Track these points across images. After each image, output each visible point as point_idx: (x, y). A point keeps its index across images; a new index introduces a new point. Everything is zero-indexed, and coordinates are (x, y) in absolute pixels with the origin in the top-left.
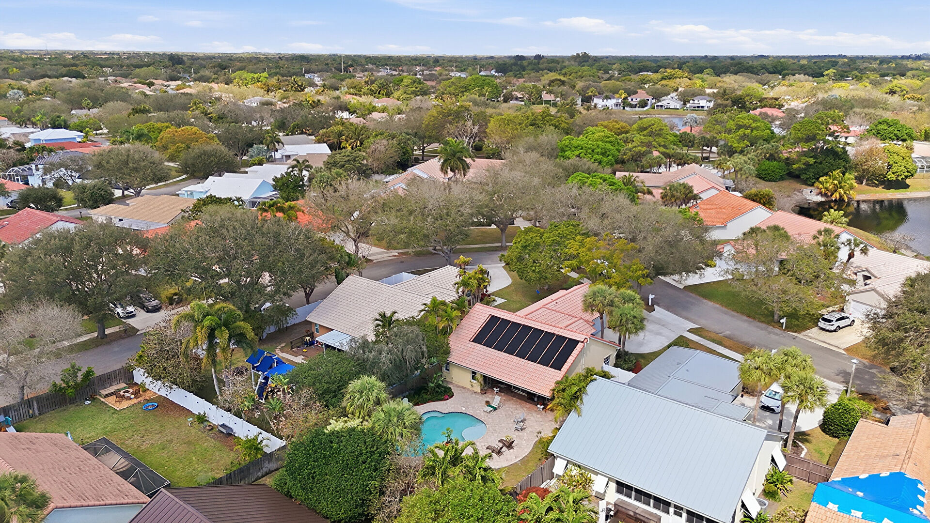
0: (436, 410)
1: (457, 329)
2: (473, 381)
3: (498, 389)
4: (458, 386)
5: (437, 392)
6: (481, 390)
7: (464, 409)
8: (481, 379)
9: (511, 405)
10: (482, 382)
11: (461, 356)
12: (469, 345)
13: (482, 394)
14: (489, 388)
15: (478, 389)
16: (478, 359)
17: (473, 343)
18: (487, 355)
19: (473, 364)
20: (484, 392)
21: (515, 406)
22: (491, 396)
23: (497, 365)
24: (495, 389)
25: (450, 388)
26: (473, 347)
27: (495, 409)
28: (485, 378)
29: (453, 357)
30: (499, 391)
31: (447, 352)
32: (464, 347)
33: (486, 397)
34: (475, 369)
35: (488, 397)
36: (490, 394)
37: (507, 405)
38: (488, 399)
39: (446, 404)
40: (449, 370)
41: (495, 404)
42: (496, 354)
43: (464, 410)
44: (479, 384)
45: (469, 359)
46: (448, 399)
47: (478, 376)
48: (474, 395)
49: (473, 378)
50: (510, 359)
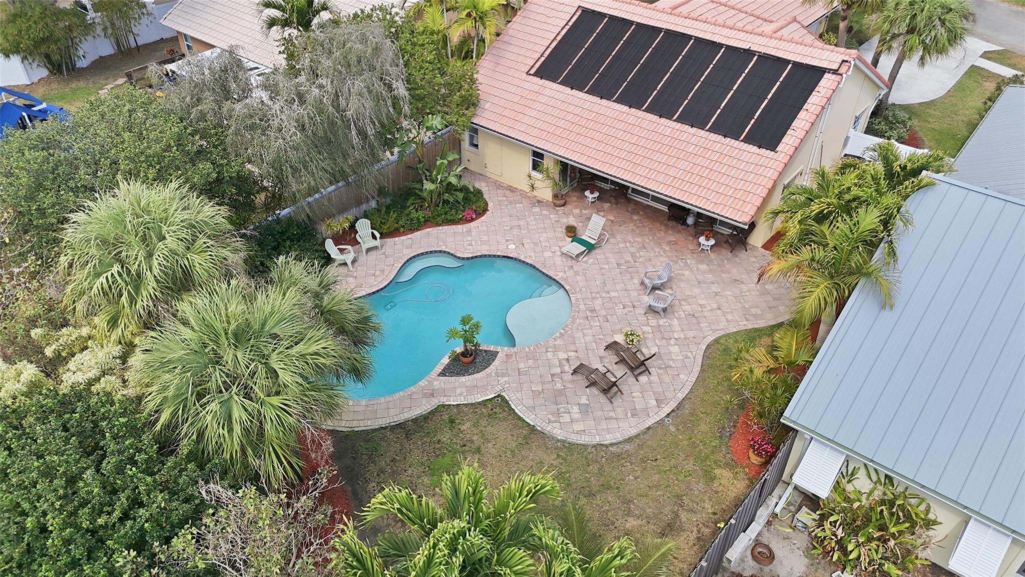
0: (443, 248)
1: (496, 44)
2: (534, 174)
3: (596, 194)
4: (498, 186)
5: (446, 202)
6: (555, 196)
7: (512, 247)
8: (555, 171)
9: (630, 238)
10: (557, 177)
11: (506, 113)
12: (527, 86)
13: (556, 205)
14: (574, 190)
15: (546, 194)
16: (549, 119)
17: (537, 80)
18: (571, 109)
19: (536, 132)
20: (562, 202)
21: (639, 240)
22: (577, 211)
23: (597, 136)
24: (587, 193)
25: (479, 193)
26: (536, 88)
27: (590, 248)
28: (565, 168)
29: (486, 114)
30: (599, 198)
31: (471, 102)
32: (513, 89)
33: (567, 215)
34: (541, 144)
35: (571, 216)
36: (576, 207)
37: (619, 237)
38: (572, 221)
39: (469, 232)
40: (476, 146)
41: (589, 234)
42: (596, 108)
43: (511, 249)
44: (549, 183)
45: (526, 120)
46: (472, 220)
47: (547, 163)
48: (537, 209)
49: (536, 166)
50: (631, 120)
